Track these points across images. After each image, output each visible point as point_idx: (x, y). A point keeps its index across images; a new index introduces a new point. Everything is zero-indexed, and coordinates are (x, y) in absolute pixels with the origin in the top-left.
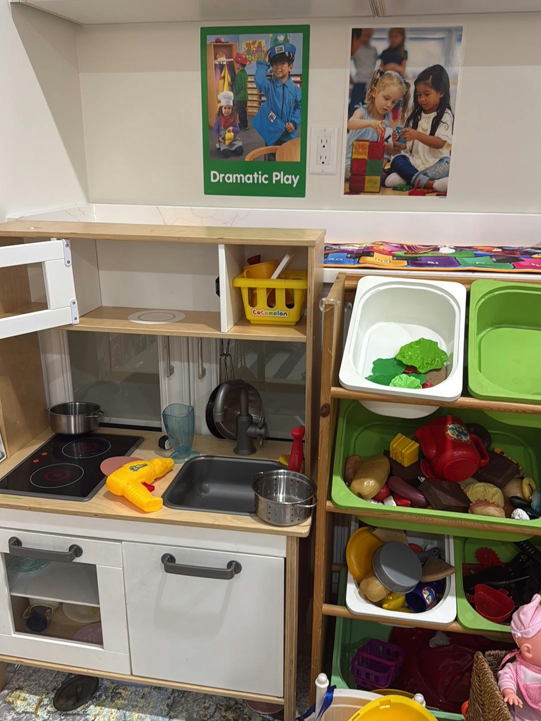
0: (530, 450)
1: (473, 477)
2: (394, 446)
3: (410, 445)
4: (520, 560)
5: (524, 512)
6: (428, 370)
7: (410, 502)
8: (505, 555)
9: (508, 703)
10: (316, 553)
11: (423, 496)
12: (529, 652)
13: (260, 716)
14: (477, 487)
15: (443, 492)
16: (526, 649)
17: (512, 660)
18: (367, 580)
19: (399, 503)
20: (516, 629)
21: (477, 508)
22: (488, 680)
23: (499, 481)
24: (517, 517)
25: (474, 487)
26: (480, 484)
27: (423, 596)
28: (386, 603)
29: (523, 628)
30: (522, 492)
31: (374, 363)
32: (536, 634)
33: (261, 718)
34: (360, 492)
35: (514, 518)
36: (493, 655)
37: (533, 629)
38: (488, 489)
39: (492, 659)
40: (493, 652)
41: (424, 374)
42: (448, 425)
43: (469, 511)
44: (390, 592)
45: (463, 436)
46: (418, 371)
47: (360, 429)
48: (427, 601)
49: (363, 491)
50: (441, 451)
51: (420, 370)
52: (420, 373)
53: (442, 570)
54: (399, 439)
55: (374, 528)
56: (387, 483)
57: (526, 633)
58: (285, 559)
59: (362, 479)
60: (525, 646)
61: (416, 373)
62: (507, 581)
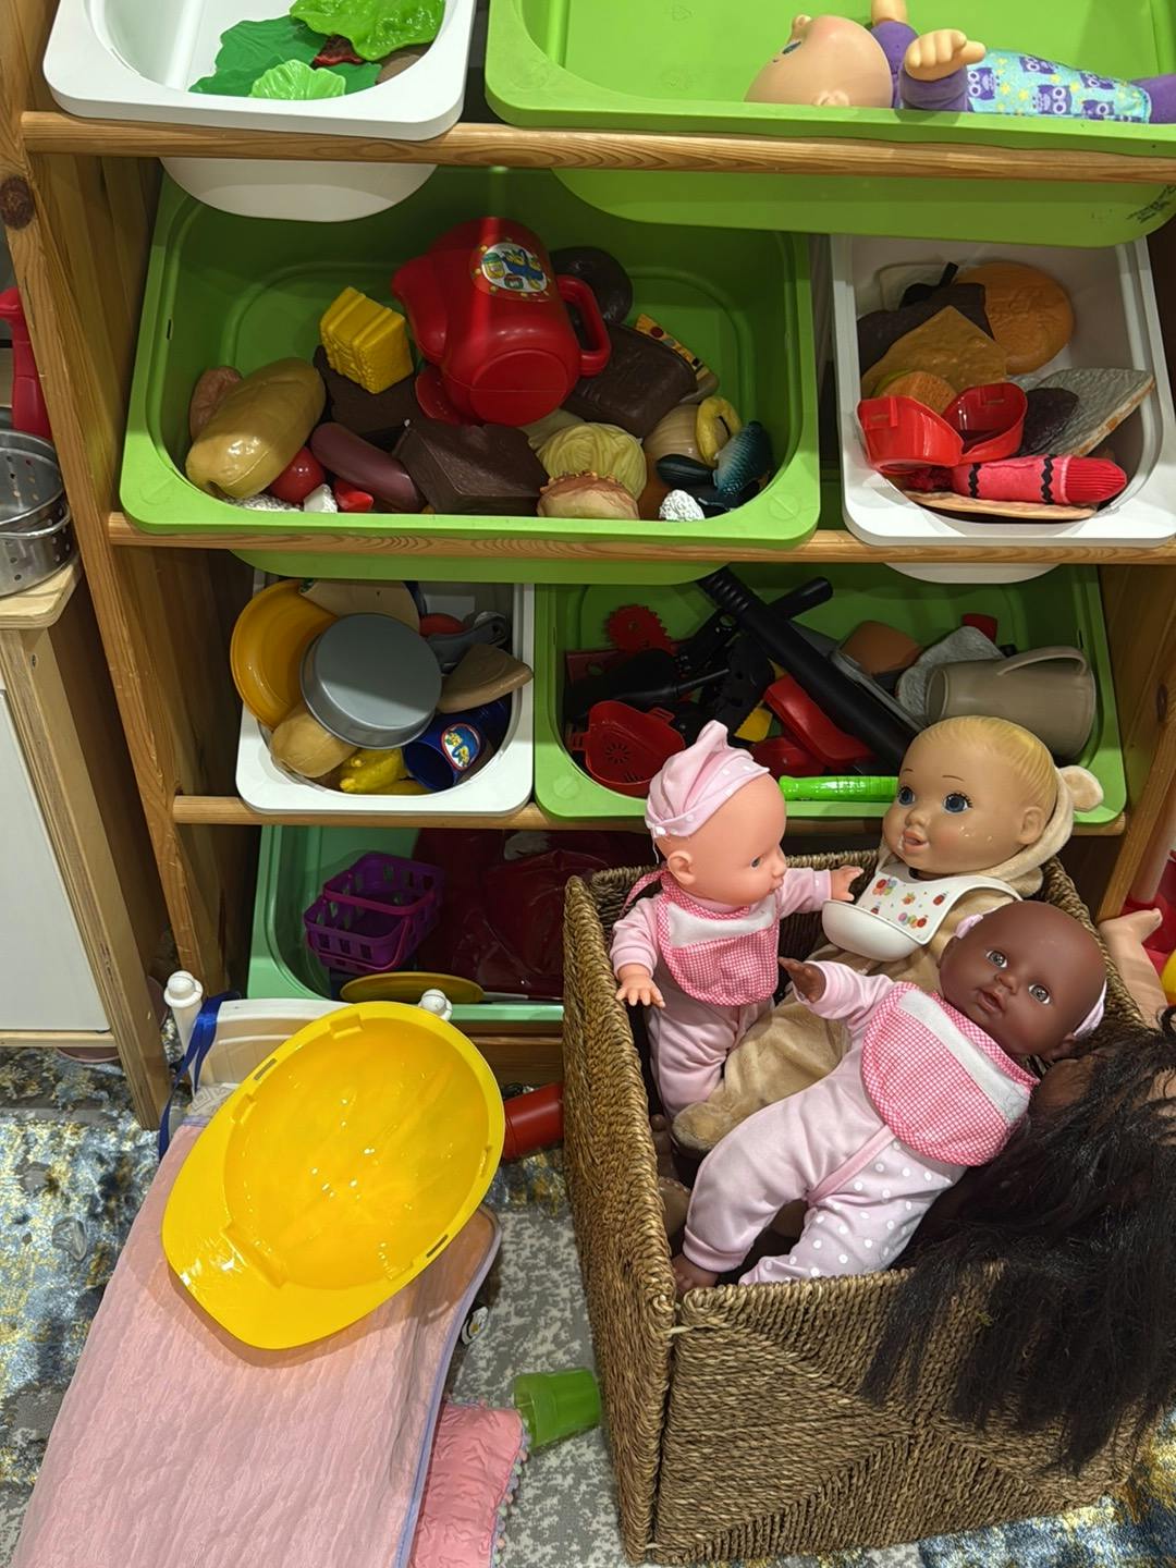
0: (739, 317)
1: (563, 407)
2: (331, 328)
3: (379, 321)
4: (718, 630)
5: (691, 498)
6: (392, 48)
7: (370, 498)
8: (681, 619)
9: (626, 1000)
10: (111, 669)
11: (407, 477)
12: (687, 871)
13: (86, 1069)
14: (573, 438)
15: (462, 456)
16: (678, 863)
17: (651, 891)
18: (288, 723)
19: (344, 504)
20: (655, 816)
21: (555, 499)
22: (586, 948)
23: (635, 413)
24: (672, 515)
25: (565, 439)
26: (582, 428)
27: (443, 750)
28: (350, 777)
29: (670, 813)
30: (697, 444)
31: (224, 37)
32: (703, 825)
33: (88, 1073)
34: (213, 477)
35: (664, 519)
36: (611, 881)
37: (694, 814)
38: (602, 440)
39: (611, 890)
40: (611, 874)
41: (373, 62)
42: (484, 248)
43: (540, 510)
44: (354, 750)
45: (524, 279)
46: (358, 57)
47: (258, 286)
48: (456, 760)
49: (221, 476)
50: (460, 333)
51: (364, 52)
52: (364, 61)
53: (500, 674)
54: (344, 308)
55: (306, 583)
56: (308, 444)
57: (677, 826)
58: (6, 694)
59: (217, 440)
60: (675, 858)
61: (352, 62)
62: (672, 686)
